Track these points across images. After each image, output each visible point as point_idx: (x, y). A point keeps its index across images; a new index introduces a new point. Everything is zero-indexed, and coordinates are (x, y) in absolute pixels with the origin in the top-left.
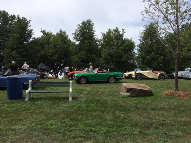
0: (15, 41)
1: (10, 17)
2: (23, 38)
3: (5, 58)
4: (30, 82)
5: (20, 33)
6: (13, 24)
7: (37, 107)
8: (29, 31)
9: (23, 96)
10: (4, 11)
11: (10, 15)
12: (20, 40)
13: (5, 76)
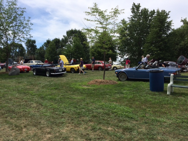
0: (154, 35)
1: (150, 13)
2: (162, 31)
3: (145, 52)
4: (172, 76)
5: (159, 27)
6: (152, 20)
7: (181, 103)
8: (168, 23)
9: (164, 90)
10: (145, 8)
11: (150, 11)
12: (159, 33)
13: (147, 69)
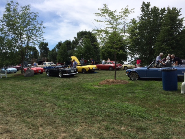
0: (165, 33)
1: (160, 11)
2: (173, 29)
3: (156, 51)
10: (155, 7)
12: (170, 31)
13: (159, 68)
